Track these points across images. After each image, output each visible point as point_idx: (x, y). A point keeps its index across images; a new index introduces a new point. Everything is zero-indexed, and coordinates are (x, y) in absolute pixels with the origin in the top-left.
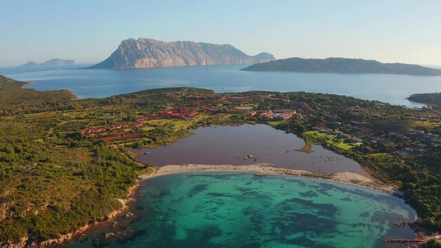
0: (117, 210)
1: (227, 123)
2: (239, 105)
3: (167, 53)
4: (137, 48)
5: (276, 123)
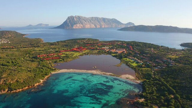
0: (39, 83)
1: (95, 54)
2: (104, 47)
3: (87, 22)
4: (74, 20)
5: (114, 55)
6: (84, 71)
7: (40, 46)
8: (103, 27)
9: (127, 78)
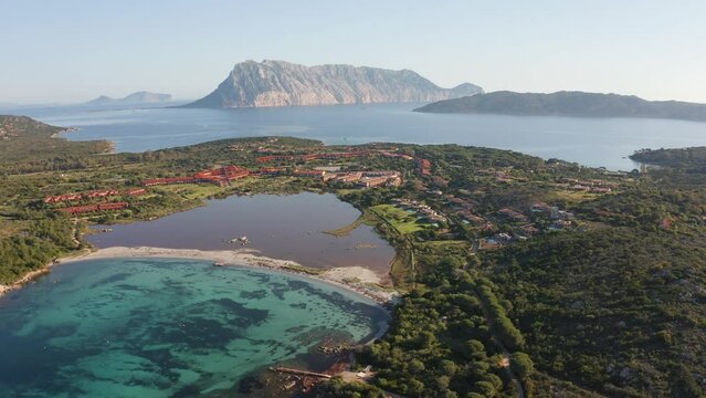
6: (187, 254)
7: (83, 164)
9: (346, 281)
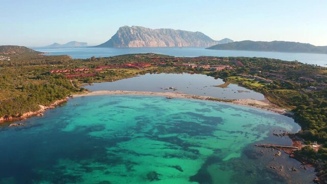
0: (34, 111)
3: (153, 37)
4: (130, 33)
5: (209, 72)
8: (181, 46)
9: (251, 105)
